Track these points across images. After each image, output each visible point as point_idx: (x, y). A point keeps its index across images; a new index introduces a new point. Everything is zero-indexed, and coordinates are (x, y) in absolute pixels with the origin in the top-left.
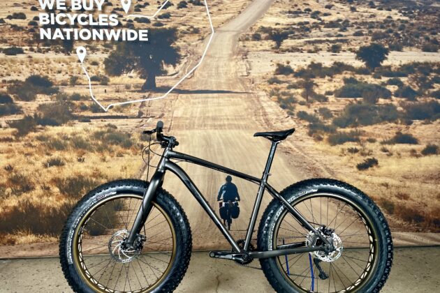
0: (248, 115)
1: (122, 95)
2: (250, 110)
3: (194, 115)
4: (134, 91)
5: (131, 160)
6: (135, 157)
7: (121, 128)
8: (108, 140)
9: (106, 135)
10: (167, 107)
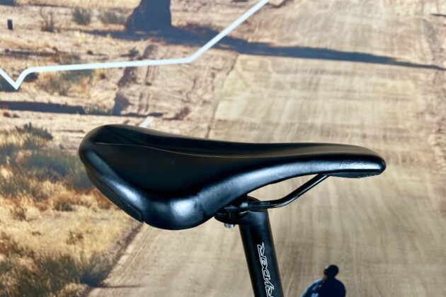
0: (420, 128)
1: (62, 43)
2: (428, 117)
3: (274, 119)
4: (103, 34)
5: (94, 221)
6: (106, 214)
7: (66, 140)
8: (30, 168)
9: (21, 154)
10: (200, 92)
